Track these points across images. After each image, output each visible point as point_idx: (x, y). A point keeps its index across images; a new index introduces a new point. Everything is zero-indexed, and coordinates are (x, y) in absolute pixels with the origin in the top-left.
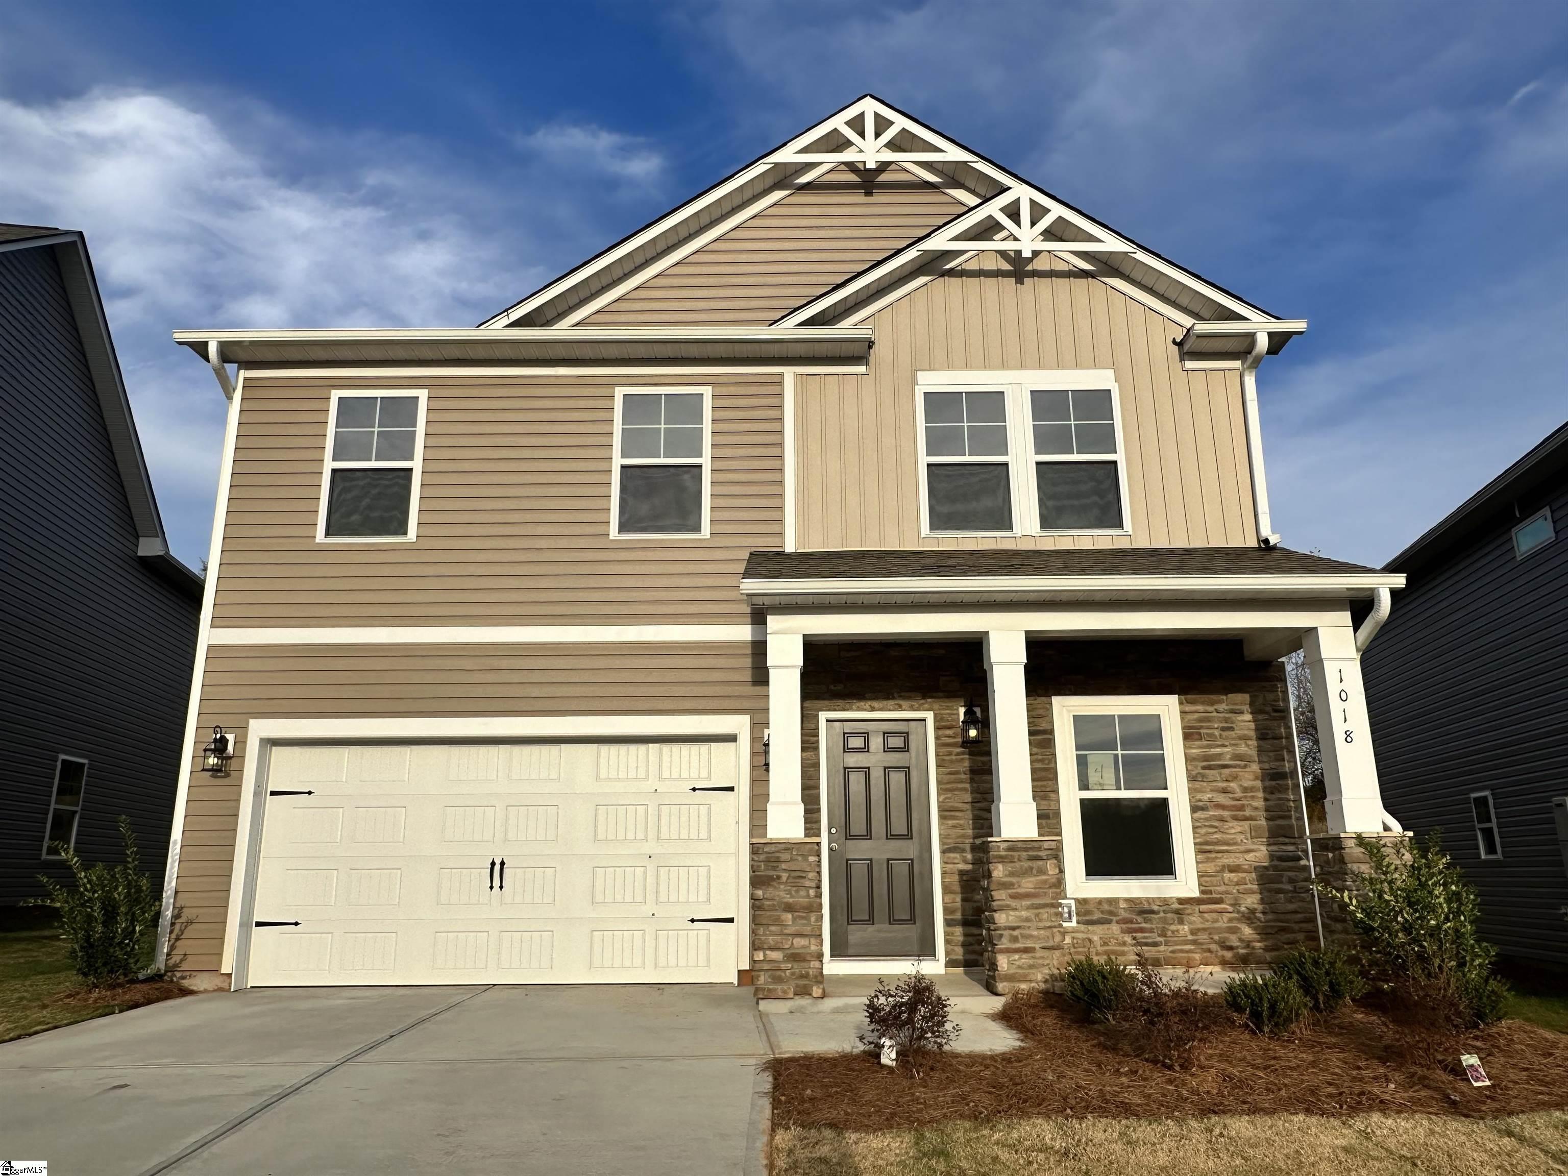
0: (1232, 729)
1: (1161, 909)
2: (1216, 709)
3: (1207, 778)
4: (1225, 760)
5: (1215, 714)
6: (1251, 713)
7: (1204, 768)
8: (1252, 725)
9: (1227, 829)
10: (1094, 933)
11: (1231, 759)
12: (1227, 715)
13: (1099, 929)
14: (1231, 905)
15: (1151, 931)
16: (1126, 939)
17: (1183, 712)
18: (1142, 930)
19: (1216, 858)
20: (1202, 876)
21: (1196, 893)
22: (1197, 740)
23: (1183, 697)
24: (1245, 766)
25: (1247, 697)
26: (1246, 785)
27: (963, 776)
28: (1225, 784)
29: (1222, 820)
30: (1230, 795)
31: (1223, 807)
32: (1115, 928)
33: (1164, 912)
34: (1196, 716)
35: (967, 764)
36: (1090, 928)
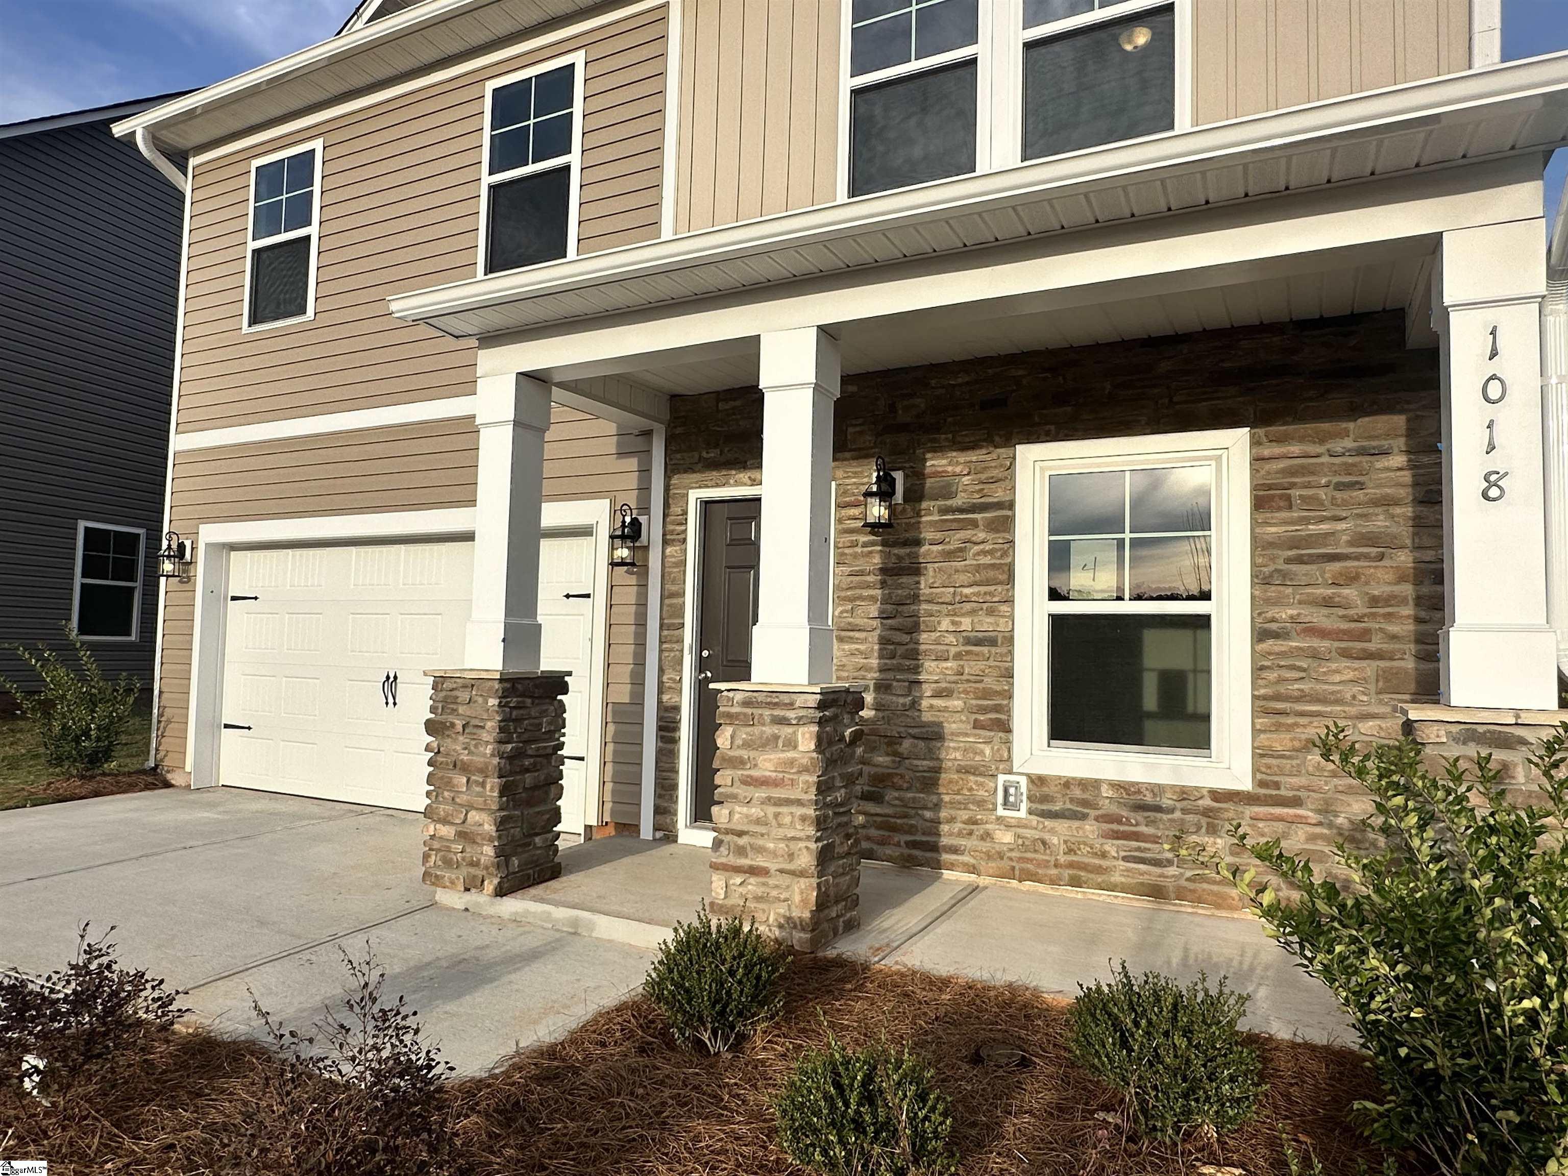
0: (1361, 486)
1: (1179, 805)
2: (1328, 451)
3: (1291, 579)
4: (1337, 545)
5: (1325, 459)
6: (1408, 452)
7: (1288, 561)
8: (1406, 477)
9: (1325, 673)
10: (1052, 831)
11: (1351, 544)
12: (1351, 460)
13: (1061, 826)
14: (1318, 811)
15: (1155, 840)
16: (1107, 848)
17: (1256, 460)
18: (1136, 836)
19: (1296, 725)
20: (1262, 756)
21: (1245, 784)
22: (1279, 509)
23: (1261, 431)
24: (1381, 557)
25: (1399, 421)
26: (1376, 593)
27: (871, 579)
28: (1330, 591)
29: (1315, 655)
30: (1341, 612)
31: (1323, 634)
32: (1090, 829)
33: (1184, 811)
34: (1282, 464)
35: (877, 559)
36: (1048, 823)
